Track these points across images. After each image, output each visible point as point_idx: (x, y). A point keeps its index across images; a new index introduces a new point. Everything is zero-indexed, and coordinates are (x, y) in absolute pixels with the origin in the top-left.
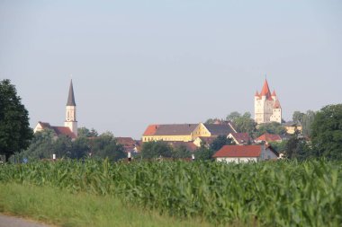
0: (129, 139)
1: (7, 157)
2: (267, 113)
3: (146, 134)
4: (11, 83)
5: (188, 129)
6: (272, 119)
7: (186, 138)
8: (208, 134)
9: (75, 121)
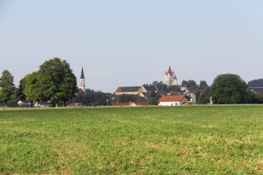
0: (110, 94)
1: (65, 102)
2: (171, 81)
3: (117, 91)
4: (67, 62)
5: (136, 89)
6: (173, 84)
7: (136, 93)
8: (146, 91)
9: (84, 86)
